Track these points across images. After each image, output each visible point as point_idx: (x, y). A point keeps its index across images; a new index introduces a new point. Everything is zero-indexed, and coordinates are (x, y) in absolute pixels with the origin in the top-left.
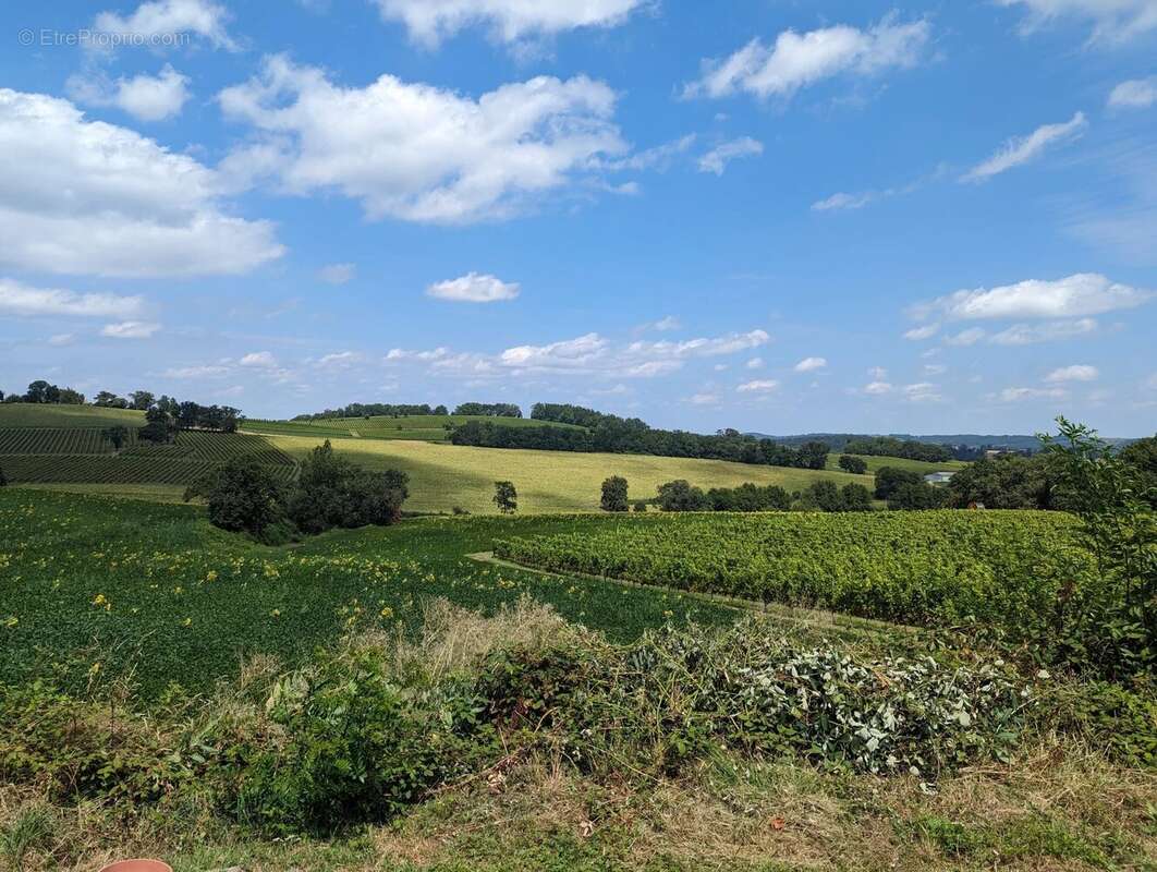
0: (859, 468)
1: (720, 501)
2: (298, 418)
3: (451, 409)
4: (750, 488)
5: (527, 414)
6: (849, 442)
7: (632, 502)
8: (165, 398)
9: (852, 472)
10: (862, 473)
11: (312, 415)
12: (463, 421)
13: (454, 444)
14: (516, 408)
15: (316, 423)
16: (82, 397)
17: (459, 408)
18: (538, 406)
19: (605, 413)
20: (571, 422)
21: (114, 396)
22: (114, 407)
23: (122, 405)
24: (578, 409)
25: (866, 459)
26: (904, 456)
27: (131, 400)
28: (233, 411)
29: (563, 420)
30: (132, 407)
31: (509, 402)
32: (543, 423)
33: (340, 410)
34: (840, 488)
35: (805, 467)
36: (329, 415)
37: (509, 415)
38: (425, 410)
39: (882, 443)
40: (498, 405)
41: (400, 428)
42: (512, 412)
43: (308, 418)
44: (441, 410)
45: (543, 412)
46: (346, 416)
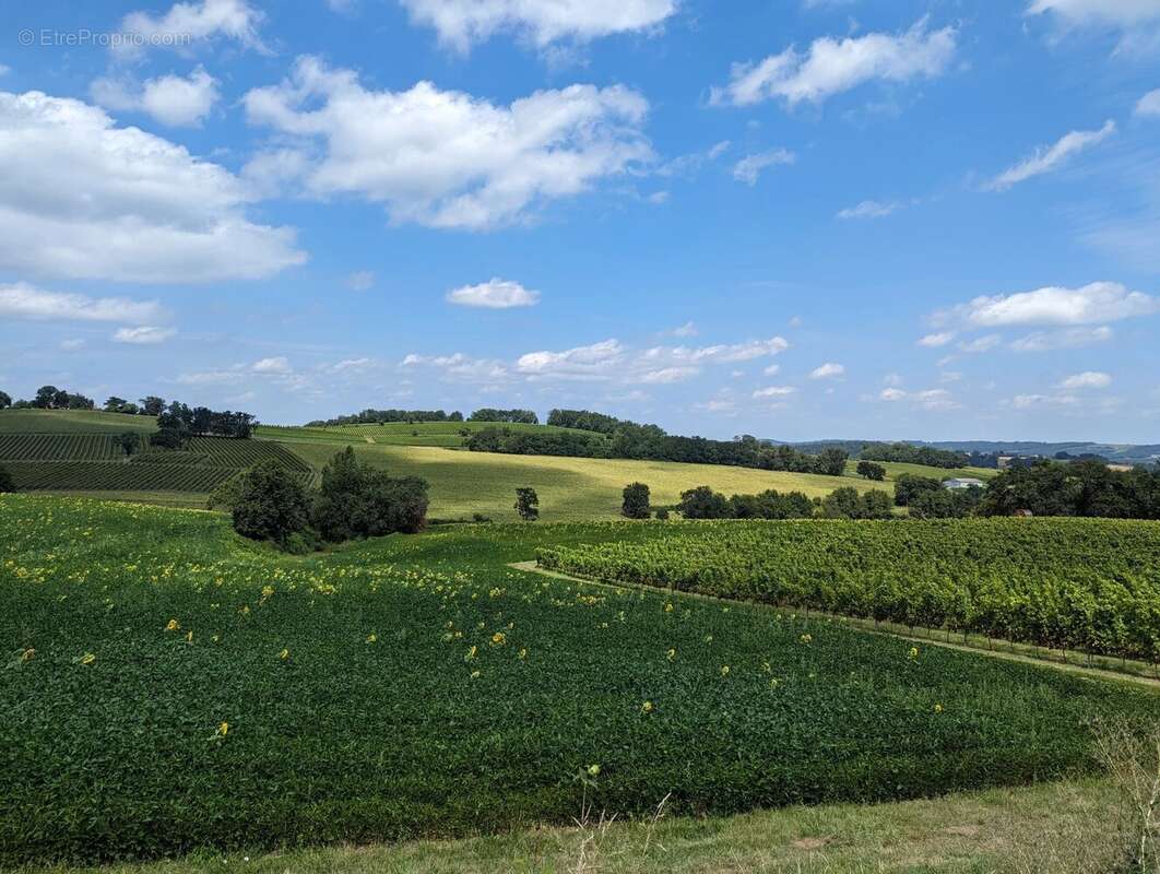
0: (878, 475)
1: (744, 508)
2: (311, 425)
3: (467, 415)
4: (772, 494)
5: (543, 420)
6: (865, 448)
7: (653, 509)
8: (176, 404)
9: (870, 478)
10: (881, 479)
11: (326, 421)
12: (480, 427)
13: (471, 450)
14: (532, 414)
15: (338, 429)
16: (92, 402)
17: (475, 414)
18: (555, 413)
19: (621, 419)
20: (588, 428)
21: (125, 402)
22: (124, 412)
23: (132, 410)
24: (595, 415)
25: (883, 464)
26: (920, 462)
27: (142, 406)
28: (247, 417)
29: (580, 426)
30: (143, 413)
31: (525, 407)
32: (562, 429)
33: (354, 416)
34: (861, 494)
35: (823, 473)
36: (342, 421)
37: (525, 420)
38: (440, 416)
39: (898, 449)
40: (514, 411)
41: (415, 434)
42: (528, 418)
43: (321, 424)
44: (457, 416)
45: (562, 418)
46: (361, 422)
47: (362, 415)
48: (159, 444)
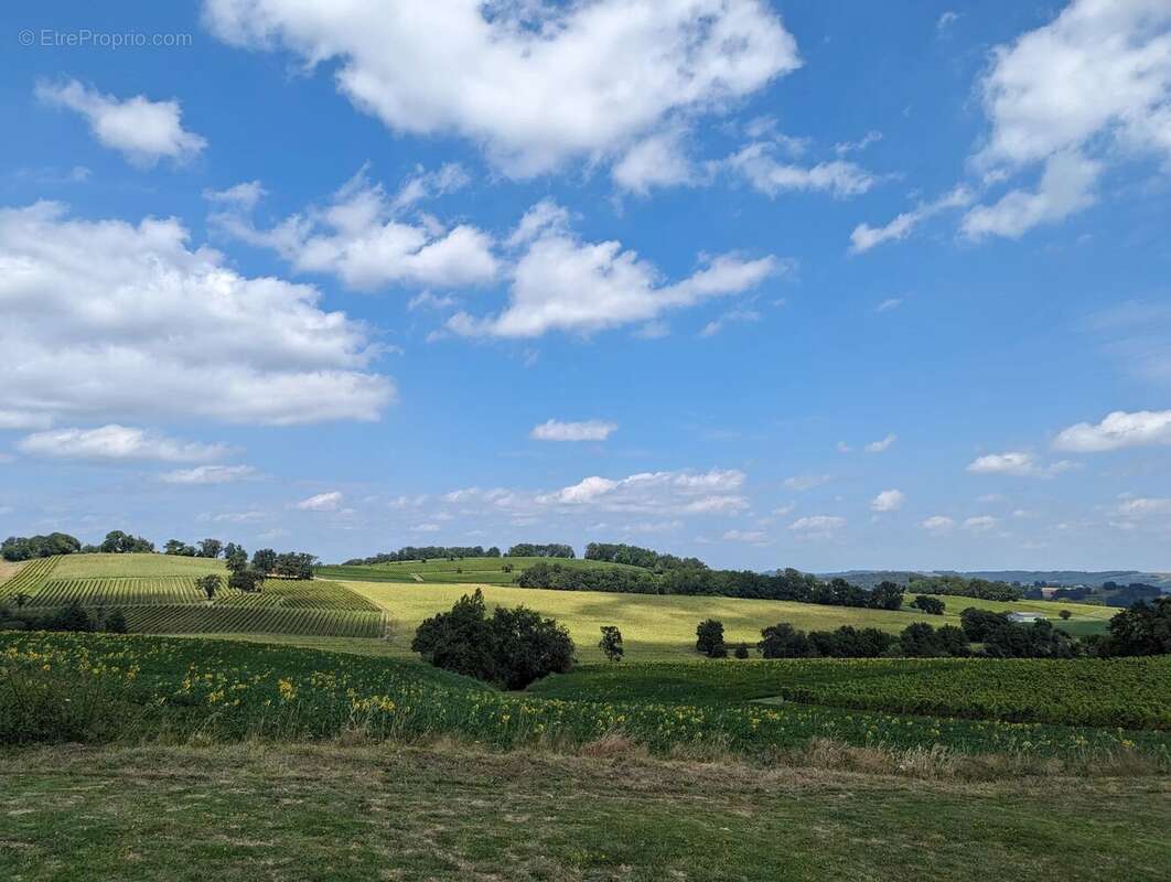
0: (937, 609)
1: (822, 644)
2: (350, 563)
3: (504, 550)
4: (847, 631)
5: (580, 554)
6: (911, 581)
8: (231, 545)
9: (929, 612)
10: (941, 614)
11: (364, 559)
12: (529, 563)
13: (523, 587)
14: (569, 548)
15: (378, 567)
16: (152, 546)
17: (513, 550)
18: (592, 547)
19: (660, 553)
20: (627, 562)
21: (182, 545)
22: (184, 555)
23: (191, 553)
24: (633, 549)
25: (942, 598)
26: (972, 595)
27: (199, 548)
28: (309, 558)
29: (619, 560)
30: (200, 555)
31: (562, 543)
32: (600, 564)
33: (393, 553)
34: (935, 630)
35: (880, 608)
36: (381, 559)
37: (562, 555)
38: (478, 552)
39: (947, 582)
40: (551, 546)
41: (460, 571)
42: (565, 552)
43: (360, 562)
44: (494, 552)
45: (599, 552)
46: (400, 559)
47: (401, 552)
48: (235, 586)
